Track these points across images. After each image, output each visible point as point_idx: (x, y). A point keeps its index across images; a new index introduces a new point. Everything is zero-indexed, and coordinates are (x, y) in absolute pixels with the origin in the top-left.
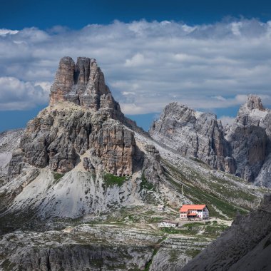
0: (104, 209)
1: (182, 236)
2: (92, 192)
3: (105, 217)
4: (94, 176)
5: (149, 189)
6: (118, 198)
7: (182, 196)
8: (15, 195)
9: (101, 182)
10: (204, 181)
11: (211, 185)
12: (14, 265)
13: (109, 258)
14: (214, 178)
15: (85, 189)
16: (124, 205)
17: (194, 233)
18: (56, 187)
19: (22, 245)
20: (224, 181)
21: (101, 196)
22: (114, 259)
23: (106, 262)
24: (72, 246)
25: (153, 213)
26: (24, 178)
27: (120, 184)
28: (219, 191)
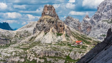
0: (57, 41)
1: (77, 48)
2: (54, 37)
3: (57, 43)
4: (54, 34)
5: (68, 37)
6: (60, 39)
7: (75, 39)
8: (35, 37)
9: (56, 35)
10: (80, 35)
11: (82, 36)
12: (37, 54)
13: (59, 53)
14: (82, 35)
15: (52, 37)
16: (62, 40)
17: (79, 47)
18: (45, 36)
19: (39, 49)
20: (84, 36)
21: (56, 38)
22: (61, 53)
23: (59, 54)
24: (51, 50)
25: (69, 43)
26: (37, 34)
27: (61, 36)
28: (83, 38)
